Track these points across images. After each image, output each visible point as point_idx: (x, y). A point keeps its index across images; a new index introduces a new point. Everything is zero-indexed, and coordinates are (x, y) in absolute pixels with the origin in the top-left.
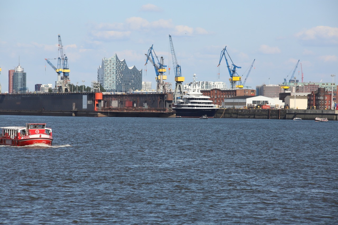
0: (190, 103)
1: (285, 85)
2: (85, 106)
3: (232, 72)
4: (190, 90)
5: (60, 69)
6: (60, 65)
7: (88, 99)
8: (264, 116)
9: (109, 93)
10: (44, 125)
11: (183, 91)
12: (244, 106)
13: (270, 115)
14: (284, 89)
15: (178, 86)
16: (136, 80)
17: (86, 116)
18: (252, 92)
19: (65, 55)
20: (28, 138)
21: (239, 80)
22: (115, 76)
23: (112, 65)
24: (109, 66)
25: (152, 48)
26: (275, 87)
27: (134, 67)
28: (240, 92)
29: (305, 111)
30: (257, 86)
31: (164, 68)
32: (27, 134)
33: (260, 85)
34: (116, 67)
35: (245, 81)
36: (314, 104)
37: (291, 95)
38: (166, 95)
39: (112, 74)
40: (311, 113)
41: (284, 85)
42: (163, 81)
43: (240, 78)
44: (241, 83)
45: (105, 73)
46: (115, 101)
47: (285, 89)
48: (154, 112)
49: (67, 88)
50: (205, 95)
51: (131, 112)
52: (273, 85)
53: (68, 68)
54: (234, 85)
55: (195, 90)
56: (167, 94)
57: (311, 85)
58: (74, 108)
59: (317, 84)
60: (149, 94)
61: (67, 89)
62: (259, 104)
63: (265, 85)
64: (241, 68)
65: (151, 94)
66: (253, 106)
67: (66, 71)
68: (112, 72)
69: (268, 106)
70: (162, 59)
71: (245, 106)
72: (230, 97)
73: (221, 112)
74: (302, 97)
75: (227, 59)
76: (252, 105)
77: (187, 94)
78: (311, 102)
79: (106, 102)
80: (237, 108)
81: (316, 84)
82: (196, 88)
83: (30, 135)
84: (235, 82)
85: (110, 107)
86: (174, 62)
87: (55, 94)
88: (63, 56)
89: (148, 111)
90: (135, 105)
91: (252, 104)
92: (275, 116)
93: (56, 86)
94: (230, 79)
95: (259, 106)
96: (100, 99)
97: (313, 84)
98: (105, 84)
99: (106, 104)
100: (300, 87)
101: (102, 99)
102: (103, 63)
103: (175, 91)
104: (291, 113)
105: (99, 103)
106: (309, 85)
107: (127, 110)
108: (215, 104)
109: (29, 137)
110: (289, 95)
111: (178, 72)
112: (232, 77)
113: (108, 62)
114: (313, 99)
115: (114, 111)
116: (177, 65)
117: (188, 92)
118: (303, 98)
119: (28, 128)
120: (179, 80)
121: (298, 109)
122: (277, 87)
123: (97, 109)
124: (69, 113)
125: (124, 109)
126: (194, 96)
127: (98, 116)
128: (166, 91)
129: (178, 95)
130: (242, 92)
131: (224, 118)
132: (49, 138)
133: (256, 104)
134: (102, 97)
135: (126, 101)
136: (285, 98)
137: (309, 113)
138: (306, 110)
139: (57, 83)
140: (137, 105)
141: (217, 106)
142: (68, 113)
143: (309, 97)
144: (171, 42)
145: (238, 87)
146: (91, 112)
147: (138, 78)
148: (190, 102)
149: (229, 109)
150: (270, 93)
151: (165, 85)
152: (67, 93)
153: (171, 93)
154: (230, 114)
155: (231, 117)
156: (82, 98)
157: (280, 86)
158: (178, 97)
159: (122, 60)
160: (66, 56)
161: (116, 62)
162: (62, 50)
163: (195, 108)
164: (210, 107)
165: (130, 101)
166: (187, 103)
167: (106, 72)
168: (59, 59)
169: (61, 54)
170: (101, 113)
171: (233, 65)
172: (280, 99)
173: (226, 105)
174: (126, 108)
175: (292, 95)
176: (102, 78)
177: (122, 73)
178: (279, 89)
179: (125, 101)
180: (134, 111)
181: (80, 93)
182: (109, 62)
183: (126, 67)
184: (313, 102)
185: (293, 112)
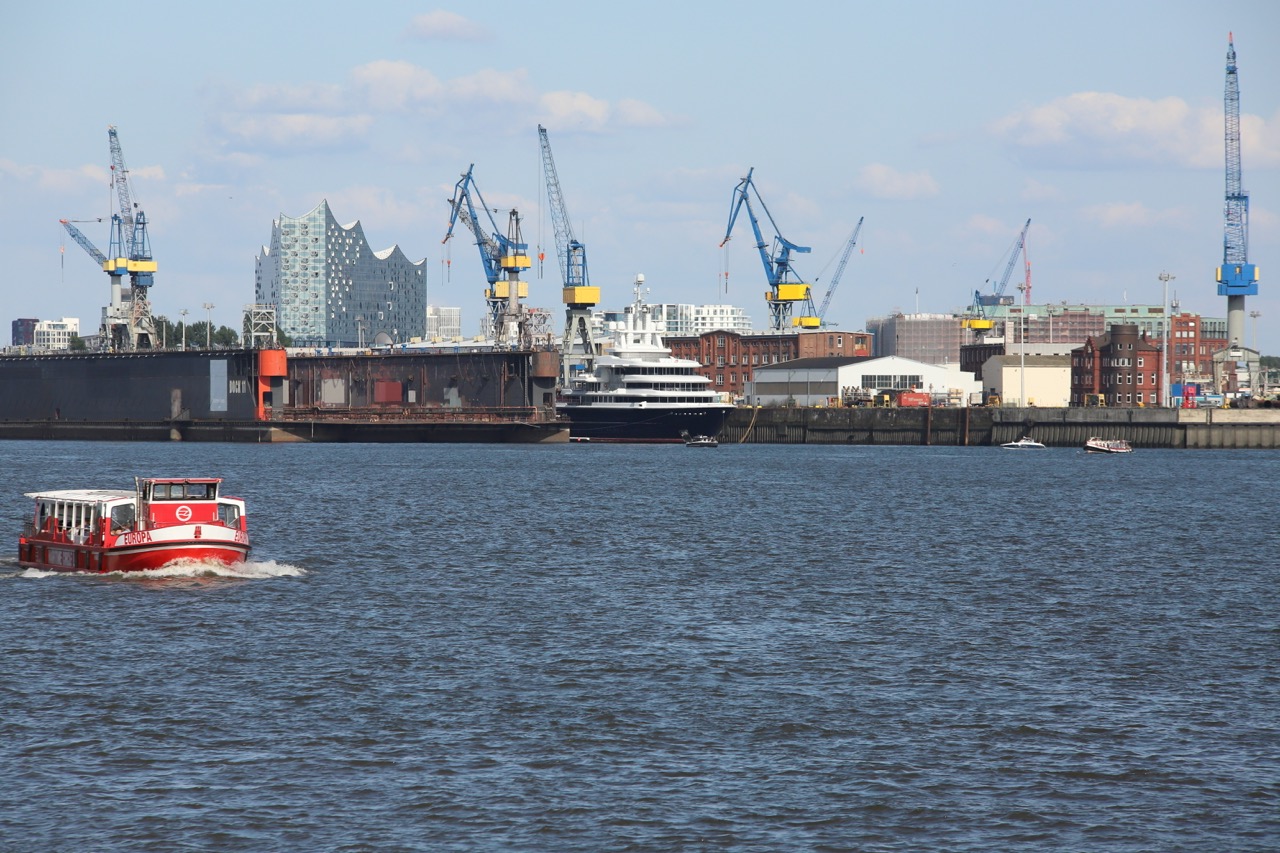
0: (622, 387)
1: (979, 316)
2: (218, 403)
3: (775, 266)
4: (623, 337)
5: (119, 260)
6: (119, 243)
7: (233, 374)
8: (910, 434)
9: (310, 351)
10: (214, 486)
11: (594, 341)
12: (830, 397)
13: (932, 430)
14: (976, 329)
15: (575, 321)
16: (403, 300)
17: (225, 441)
18: (857, 343)
19: (136, 205)
20: (145, 541)
21: (803, 297)
22: (324, 285)
23: (310, 244)
24: (297, 248)
25: (468, 177)
26: (939, 323)
27: (397, 249)
28: (812, 344)
29: (1063, 412)
30: (870, 319)
31: (524, 255)
32: (141, 526)
33: (882, 316)
34: (328, 252)
35: (826, 303)
36: (1097, 388)
37: (1004, 354)
38: (531, 358)
39: (312, 279)
40: (1089, 420)
41: (972, 315)
42: (521, 301)
43: (807, 289)
44: (812, 310)
45: (285, 274)
46: (336, 381)
47: (979, 332)
48: (486, 420)
49: (145, 332)
50: (678, 355)
51: (396, 421)
52: (933, 316)
53: (147, 254)
54: (784, 318)
55: (643, 335)
56: (534, 354)
57: (1072, 316)
58: (176, 408)
59: (1098, 311)
60: (466, 351)
61: (146, 335)
62: (888, 388)
63: (900, 316)
64: (808, 250)
65: (475, 355)
66: (866, 395)
67: (141, 267)
68: (310, 272)
69: (920, 395)
70: (514, 218)
71: (835, 396)
72: (775, 361)
73: (742, 419)
74: (1047, 360)
75: (756, 216)
76: (861, 391)
77: (610, 354)
78: (1084, 381)
79: (301, 387)
80: (804, 404)
81: (1092, 311)
82: (644, 327)
83: (153, 529)
84: (788, 306)
85: (316, 404)
86: (560, 229)
87: (101, 354)
88: (130, 209)
89: (462, 420)
90: (412, 396)
91: (860, 388)
92: (951, 434)
93: (104, 326)
94: (769, 295)
95: (887, 397)
96: (277, 373)
97: (1081, 310)
98: (286, 315)
99: (299, 392)
100: (1034, 322)
101: (285, 374)
102: (276, 234)
103: (566, 342)
104: (1011, 420)
105: (275, 391)
106: (1068, 315)
107: (380, 415)
108: (718, 388)
109: (149, 539)
110: (1000, 354)
111: (574, 269)
112: (775, 284)
113: (294, 232)
114: (1093, 367)
115: (330, 420)
116: (572, 242)
117: (616, 343)
118: (1054, 363)
119: (145, 497)
120: (578, 300)
121: (1038, 404)
122: (946, 323)
123: (265, 412)
124: (157, 428)
125: (369, 410)
126: (640, 360)
127: (270, 441)
128: (530, 342)
129: (577, 357)
130: (821, 342)
131: (756, 442)
132: (233, 540)
133: (874, 387)
134: (285, 365)
135: (378, 380)
136: (982, 363)
137: (1080, 419)
138: (1068, 409)
139: (109, 314)
140: (418, 397)
141: (725, 395)
142: (151, 428)
143: (1076, 360)
144: (547, 155)
145: (801, 324)
146: (243, 426)
147: (412, 294)
148: (623, 383)
149: (772, 410)
150: (922, 344)
151: (528, 317)
152: (148, 350)
153: (549, 348)
154: (777, 427)
155: (781, 439)
156: (208, 372)
157: (956, 319)
158: (577, 363)
159: (348, 226)
160: (139, 209)
161: (327, 233)
162: (125, 186)
163: (645, 405)
164: (699, 400)
165: (394, 380)
166: (610, 386)
167: (288, 272)
168: (116, 222)
169: (121, 200)
170: (284, 426)
171: (780, 239)
172: (964, 368)
173: (759, 392)
174: (378, 407)
175: (1009, 352)
176: (273, 294)
177: (349, 272)
178: (954, 330)
179: (373, 382)
180: (409, 417)
181: (201, 352)
182: (297, 234)
183: (366, 251)
184: (1093, 380)
185: (1020, 418)
